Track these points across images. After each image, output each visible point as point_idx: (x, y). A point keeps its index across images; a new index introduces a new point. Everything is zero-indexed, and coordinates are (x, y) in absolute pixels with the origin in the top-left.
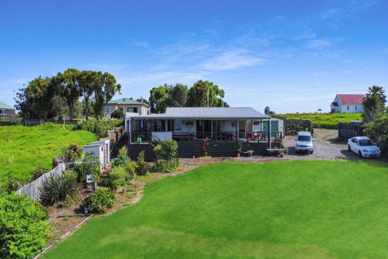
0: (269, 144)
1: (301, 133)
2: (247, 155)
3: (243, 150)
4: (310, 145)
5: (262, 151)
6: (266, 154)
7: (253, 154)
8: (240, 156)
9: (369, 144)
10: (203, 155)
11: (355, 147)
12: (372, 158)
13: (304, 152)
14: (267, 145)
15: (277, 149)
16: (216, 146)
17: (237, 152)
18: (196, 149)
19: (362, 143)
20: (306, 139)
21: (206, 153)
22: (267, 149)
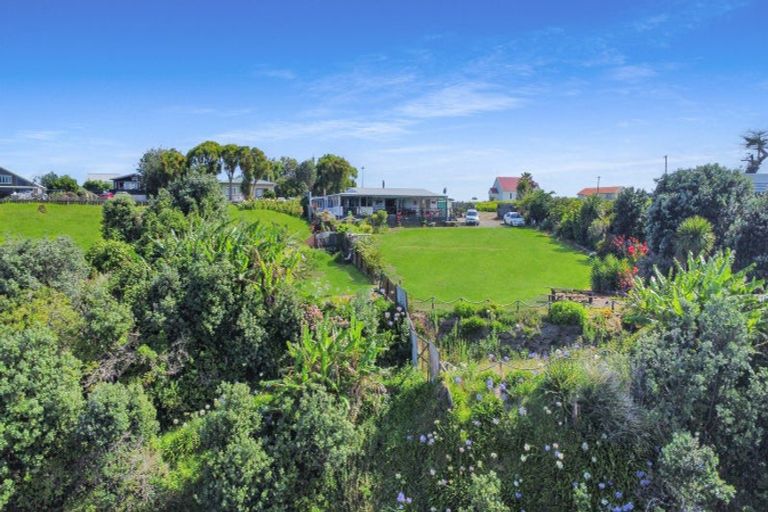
1: (469, 211)
2: (432, 226)
3: (428, 222)
4: (477, 218)
5: (441, 222)
6: (445, 225)
7: (436, 226)
8: (426, 226)
9: (518, 217)
11: (508, 220)
12: (520, 226)
13: (472, 224)
14: (445, 218)
17: (423, 224)
19: (513, 216)
20: (474, 214)
22: (445, 222)
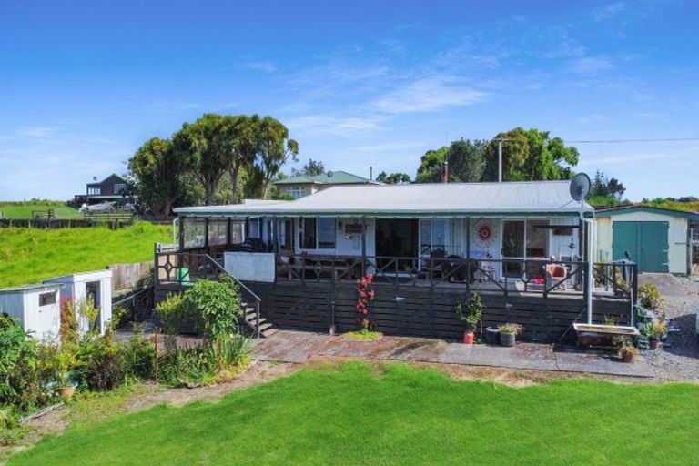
0: (587, 306)
2: (498, 341)
3: (487, 320)
8: (476, 341)
10: (358, 328)
14: (578, 309)
15: (612, 328)
16: (400, 302)
17: (467, 327)
18: (340, 308)
21: (366, 322)
22: (576, 326)
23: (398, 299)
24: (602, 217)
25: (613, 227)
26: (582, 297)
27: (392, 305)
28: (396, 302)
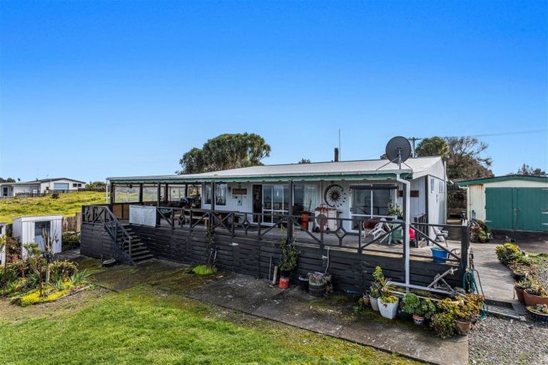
23: (234, 244)
24: (474, 185)
25: (486, 192)
26: (401, 256)
27: (228, 248)
28: (232, 246)
